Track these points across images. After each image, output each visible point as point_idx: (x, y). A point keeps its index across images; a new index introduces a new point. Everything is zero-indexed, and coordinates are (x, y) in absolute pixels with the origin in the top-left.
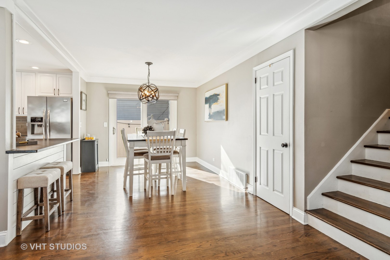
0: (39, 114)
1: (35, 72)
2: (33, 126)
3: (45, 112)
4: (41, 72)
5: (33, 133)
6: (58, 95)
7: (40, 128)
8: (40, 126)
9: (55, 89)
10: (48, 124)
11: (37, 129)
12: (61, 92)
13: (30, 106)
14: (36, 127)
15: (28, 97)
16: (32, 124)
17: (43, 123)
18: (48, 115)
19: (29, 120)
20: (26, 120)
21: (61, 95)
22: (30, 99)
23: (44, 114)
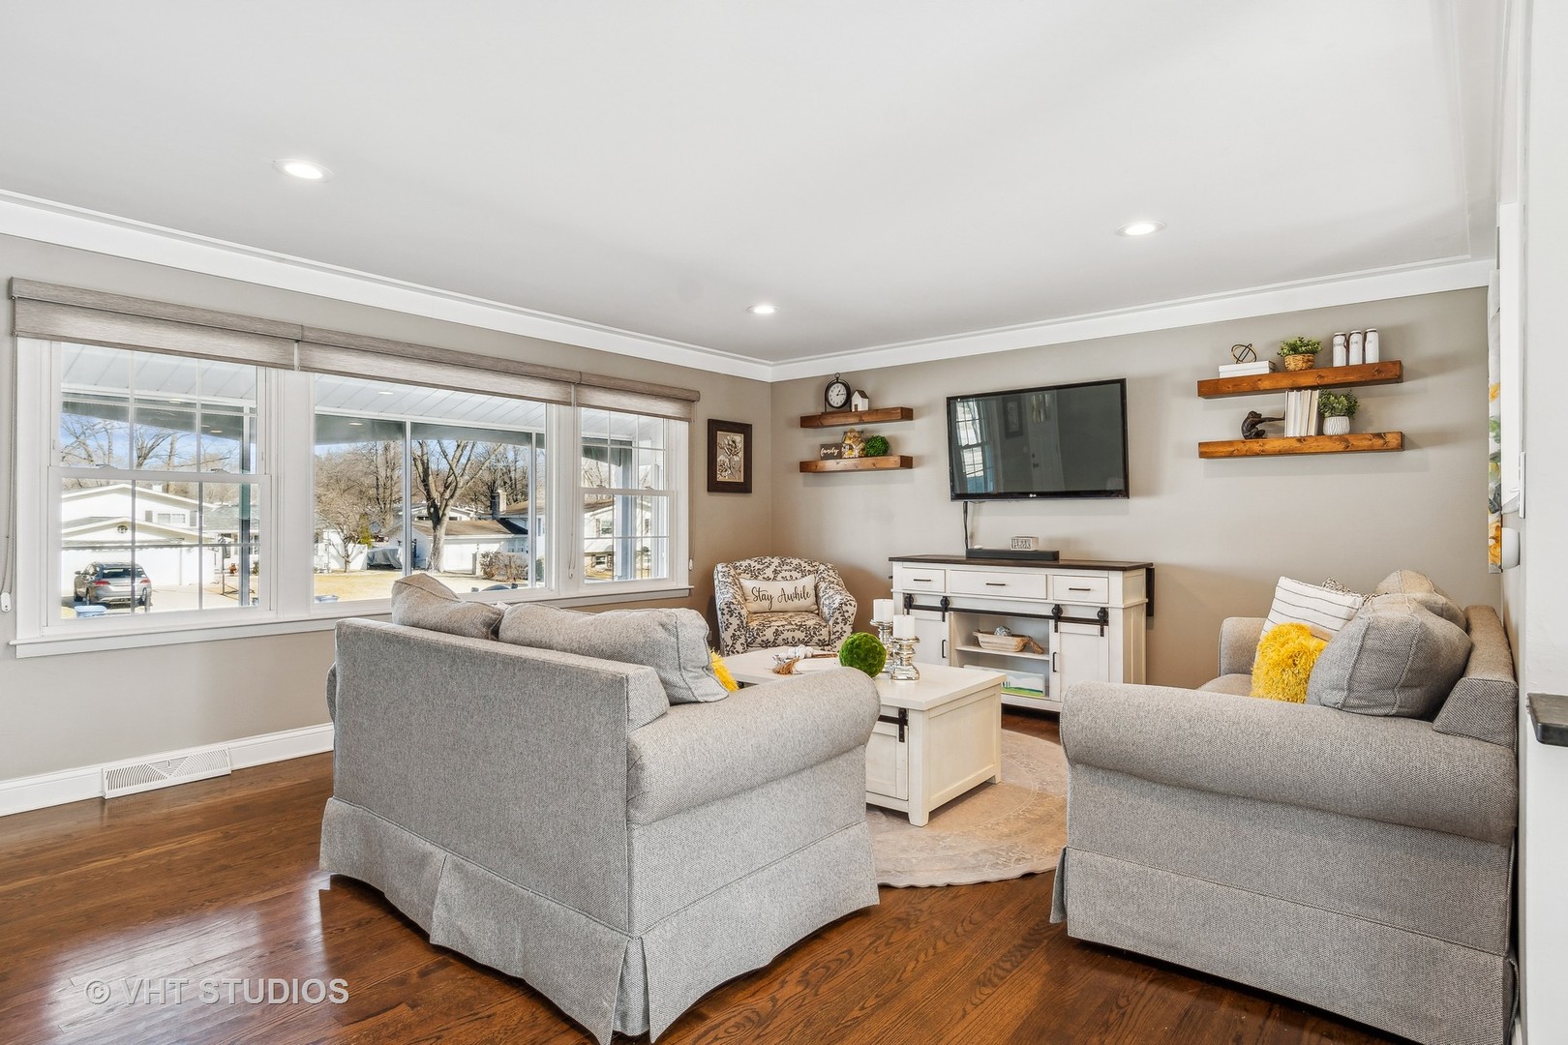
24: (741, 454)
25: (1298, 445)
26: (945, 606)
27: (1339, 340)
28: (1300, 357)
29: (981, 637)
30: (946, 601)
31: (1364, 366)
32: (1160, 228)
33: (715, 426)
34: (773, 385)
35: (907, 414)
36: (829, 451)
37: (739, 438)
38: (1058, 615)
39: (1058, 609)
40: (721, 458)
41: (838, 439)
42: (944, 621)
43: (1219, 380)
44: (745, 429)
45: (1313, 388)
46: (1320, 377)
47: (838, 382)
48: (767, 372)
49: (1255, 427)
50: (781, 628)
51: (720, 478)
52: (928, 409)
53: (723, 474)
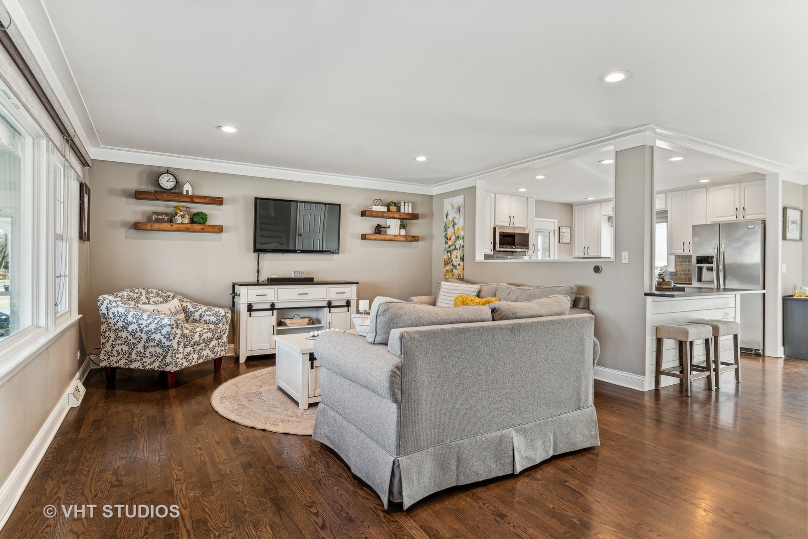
0: (709, 250)
1: (705, 187)
2: (700, 269)
3: (716, 247)
4: (716, 184)
5: (700, 280)
6: (743, 217)
7: (709, 273)
8: (711, 269)
9: (737, 208)
10: (721, 267)
11: (706, 275)
12: (747, 212)
13: (696, 239)
14: (704, 271)
15: (694, 227)
16: (698, 267)
17: (714, 265)
18: (721, 251)
19: (694, 260)
20: (690, 261)
21: (748, 217)
22: (697, 229)
23: (716, 251)
25: (394, 237)
26: (272, 307)
27: (402, 204)
28: (396, 207)
29: (288, 321)
30: (273, 305)
31: (408, 214)
32: (427, 159)
33: (83, 188)
34: (93, 161)
35: (218, 201)
36: (160, 217)
37: (86, 200)
38: (330, 305)
39: (329, 303)
41: (170, 210)
42: (273, 315)
43: (368, 211)
44: (89, 193)
45: (399, 219)
46: (400, 215)
47: (168, 173)
49: (379, 230)
50: (201, 332)
52: (233, 200)
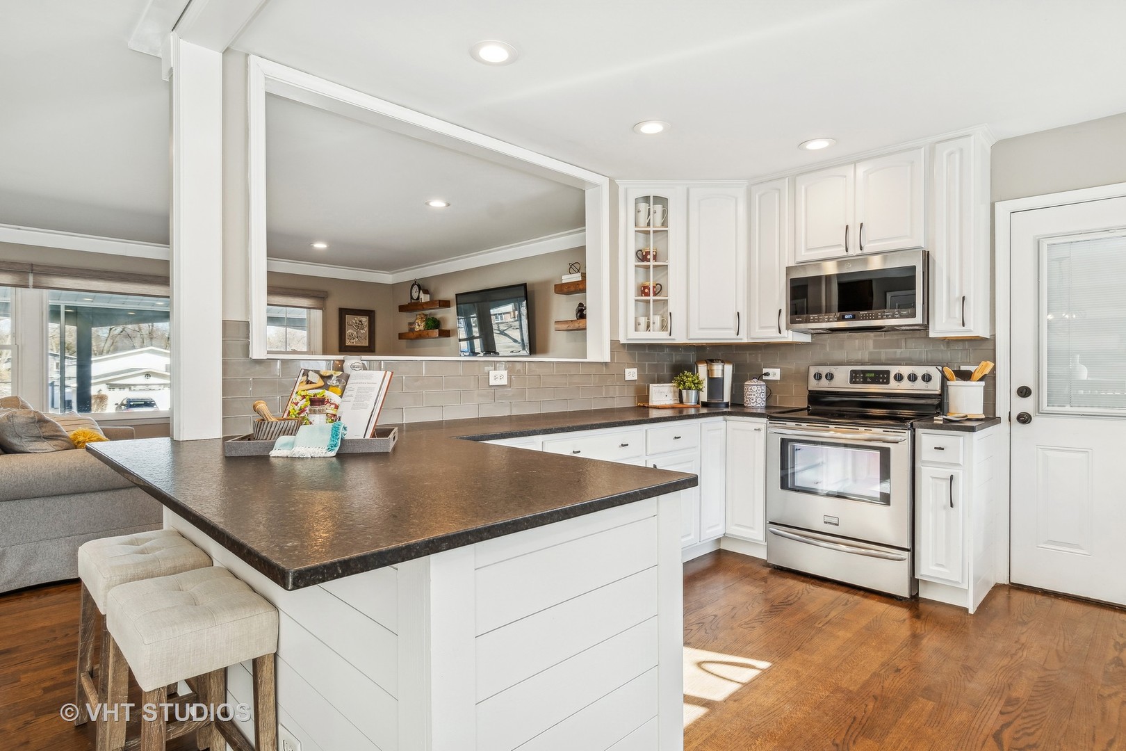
24: (366, 329)
33: (343, 312)
34: (393, 286)
37: (365, 320)
40: (349, 331)
43: (562, 284)
44: (370, 314)
47: (415, 284)
48: (388, 278)
51: (348, 343)
53: (352, 341)
